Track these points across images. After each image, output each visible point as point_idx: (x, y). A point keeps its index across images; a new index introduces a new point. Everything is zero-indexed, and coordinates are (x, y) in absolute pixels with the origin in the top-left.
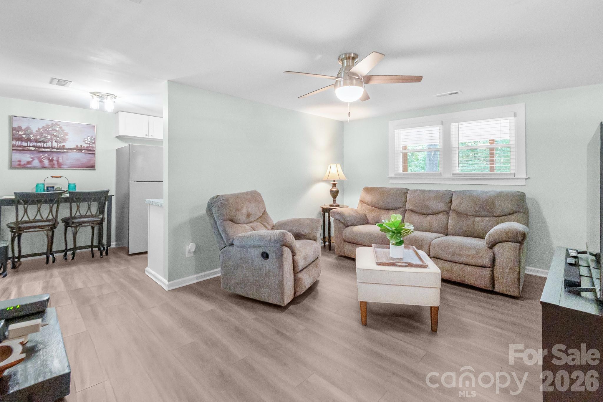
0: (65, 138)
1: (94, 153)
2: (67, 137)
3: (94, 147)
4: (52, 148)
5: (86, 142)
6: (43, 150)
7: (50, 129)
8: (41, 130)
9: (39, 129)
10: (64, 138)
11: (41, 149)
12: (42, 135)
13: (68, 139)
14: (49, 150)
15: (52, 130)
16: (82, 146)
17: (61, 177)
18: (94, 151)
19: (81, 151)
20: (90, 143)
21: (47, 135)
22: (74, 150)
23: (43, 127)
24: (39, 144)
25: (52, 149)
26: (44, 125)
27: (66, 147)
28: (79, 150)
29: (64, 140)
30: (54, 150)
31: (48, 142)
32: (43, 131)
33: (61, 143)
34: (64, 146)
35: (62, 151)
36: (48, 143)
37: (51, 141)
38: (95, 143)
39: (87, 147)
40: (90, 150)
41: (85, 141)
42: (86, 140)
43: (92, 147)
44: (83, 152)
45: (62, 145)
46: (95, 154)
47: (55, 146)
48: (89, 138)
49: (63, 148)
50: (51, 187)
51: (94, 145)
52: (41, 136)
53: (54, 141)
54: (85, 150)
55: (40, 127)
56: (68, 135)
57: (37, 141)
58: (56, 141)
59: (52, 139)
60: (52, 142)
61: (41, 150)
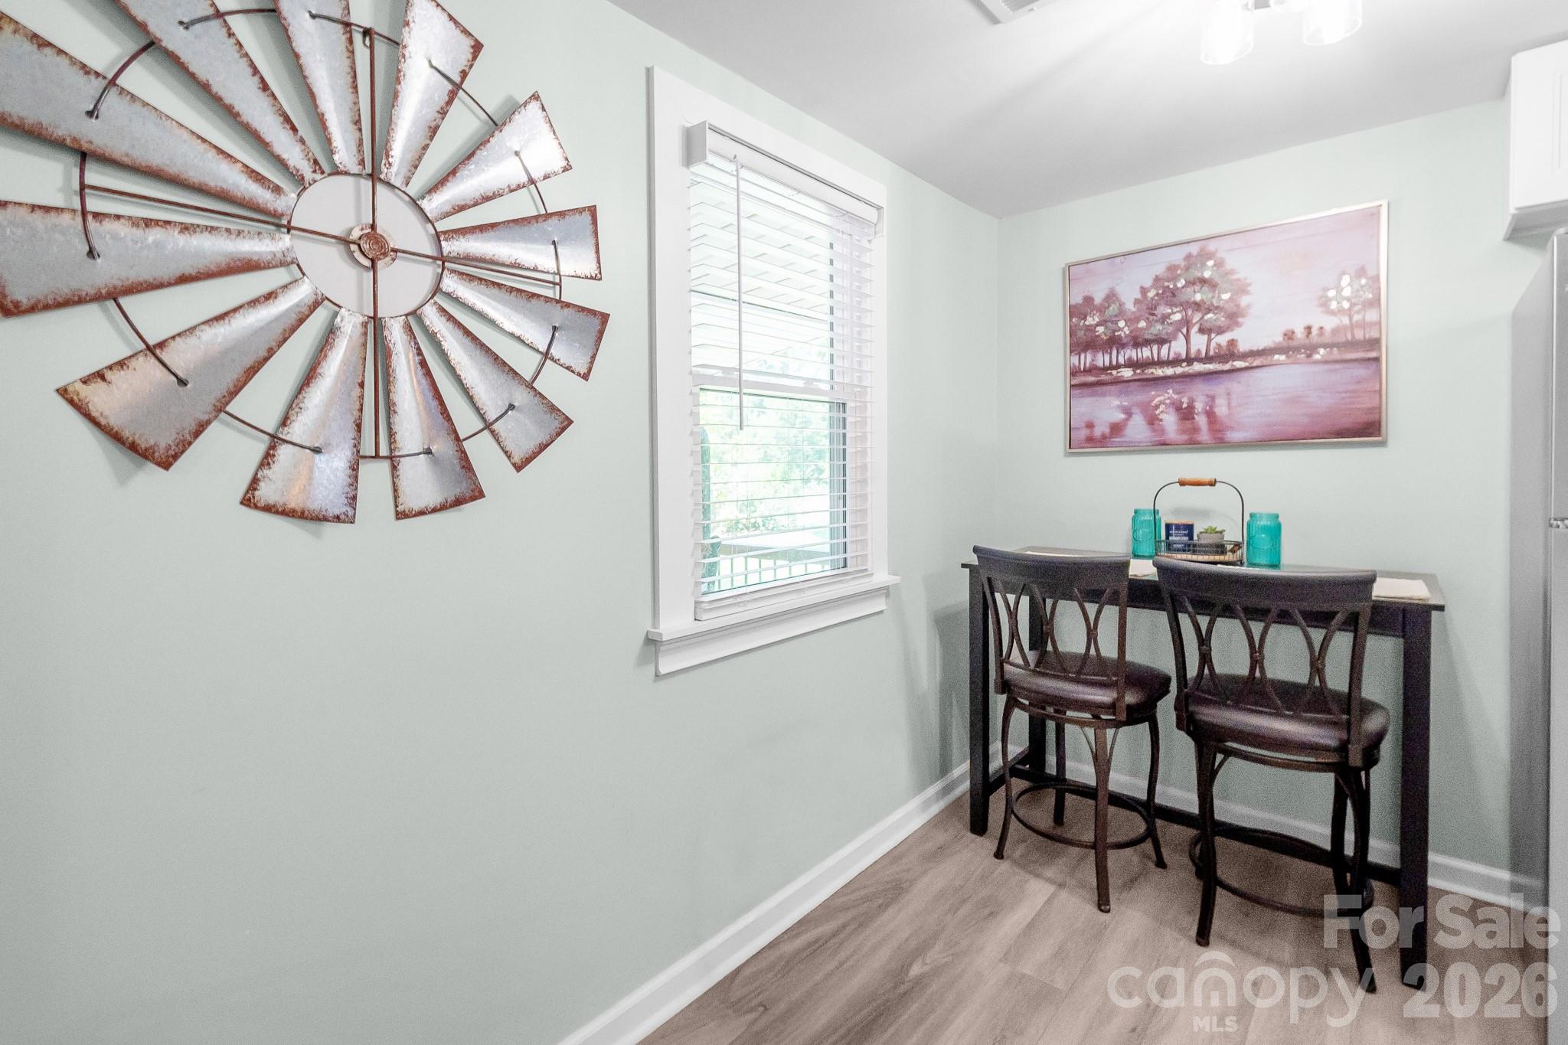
0: (1238, 306)
1: (1373, 354)
2: (1244, 301)
3: (1371, 324)
4: (1189, 361)
5: (1334, 305)
6: (1159, 372)
7: (1181, 283)
8: (1151, 294)
9: (1144, 291)
10: (1235, 309)
11: (1151, 371)
12: (1153, 314)
13: (1248, 306)
14: (1179, 370)
15: (1190, 283)
16: (1315, 331)
17: (1212, 484)
18: (1375, 343)
19: (1309, 356)
20: (1350, 309)
21: (1170, 311)
22: (1277, 357)
23: (1157, 279)
24: (1146, 353)
25: (1188, 365)
26: (1160, 270)
27: (1243, 347)
28: (1297, 349)
29: (1234, 318)
30: (1198, 367)
31: (1175, 338)
32: (1157, 294)
33: (1220, 331)
34: (1232, 343)
35: (1227, 367)
36: (1173, 344)
37: (1184, 330)
38: (1375, 302)
39: (1335, 331)
40: (1353, 345)
41: (1324, 303)
42: (1332, 293)
43: (1363, 325)
44: (1317, 357)
45: (1222, 340)
46: (1377, 360)
47: (1199, 351)
48: (1346, 280)
49: (1229, 353)
50: (1178, 527)
51: (1371, 316)
52: (1151, 318)
53: (1195, 329)
54: (1325, 346)
55: (1148, 283)
56: (1249, 288)
57: (1138, 342)
58: (1201, 331)
59: (1187, 323)
60: (1187, 338)
61: (1152, 376)
